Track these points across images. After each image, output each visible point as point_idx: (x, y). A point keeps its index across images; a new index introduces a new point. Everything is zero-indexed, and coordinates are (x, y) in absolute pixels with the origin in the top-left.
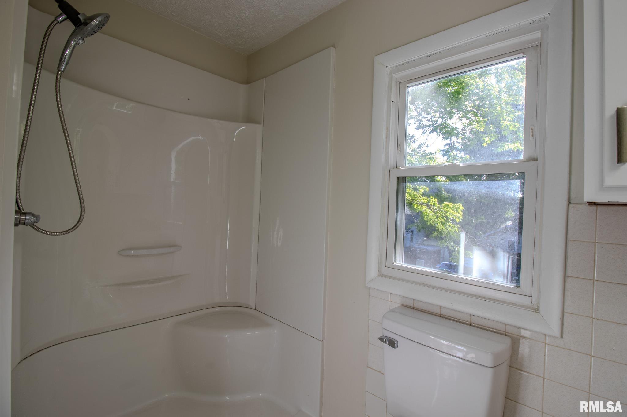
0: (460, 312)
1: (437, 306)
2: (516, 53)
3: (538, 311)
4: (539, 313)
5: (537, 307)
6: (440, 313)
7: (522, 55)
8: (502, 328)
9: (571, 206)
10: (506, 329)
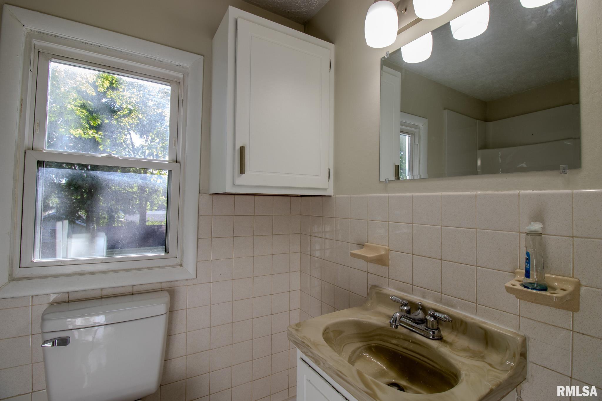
0: (122, 287)
1: (99, 289)
2: (164, 80)
3: (182, 265)
4: (183, 267)
5: (180, 264)
6: (102, 295)
7: (169, 84)
8: (158, 286)
9: (200, 194)
10: (161, 287)
